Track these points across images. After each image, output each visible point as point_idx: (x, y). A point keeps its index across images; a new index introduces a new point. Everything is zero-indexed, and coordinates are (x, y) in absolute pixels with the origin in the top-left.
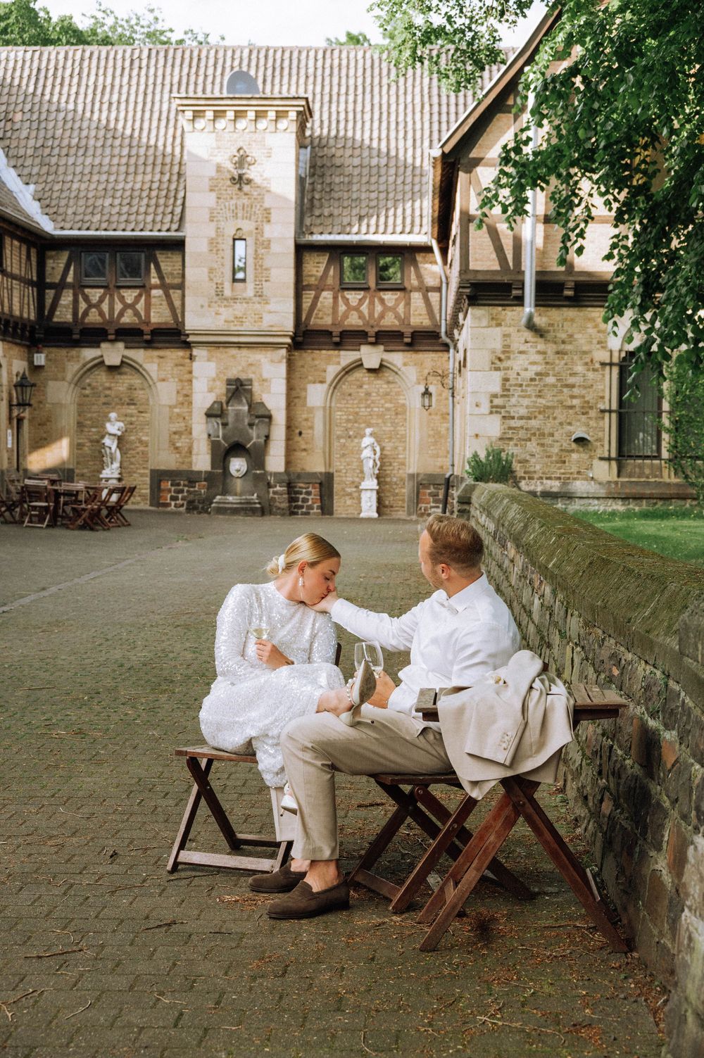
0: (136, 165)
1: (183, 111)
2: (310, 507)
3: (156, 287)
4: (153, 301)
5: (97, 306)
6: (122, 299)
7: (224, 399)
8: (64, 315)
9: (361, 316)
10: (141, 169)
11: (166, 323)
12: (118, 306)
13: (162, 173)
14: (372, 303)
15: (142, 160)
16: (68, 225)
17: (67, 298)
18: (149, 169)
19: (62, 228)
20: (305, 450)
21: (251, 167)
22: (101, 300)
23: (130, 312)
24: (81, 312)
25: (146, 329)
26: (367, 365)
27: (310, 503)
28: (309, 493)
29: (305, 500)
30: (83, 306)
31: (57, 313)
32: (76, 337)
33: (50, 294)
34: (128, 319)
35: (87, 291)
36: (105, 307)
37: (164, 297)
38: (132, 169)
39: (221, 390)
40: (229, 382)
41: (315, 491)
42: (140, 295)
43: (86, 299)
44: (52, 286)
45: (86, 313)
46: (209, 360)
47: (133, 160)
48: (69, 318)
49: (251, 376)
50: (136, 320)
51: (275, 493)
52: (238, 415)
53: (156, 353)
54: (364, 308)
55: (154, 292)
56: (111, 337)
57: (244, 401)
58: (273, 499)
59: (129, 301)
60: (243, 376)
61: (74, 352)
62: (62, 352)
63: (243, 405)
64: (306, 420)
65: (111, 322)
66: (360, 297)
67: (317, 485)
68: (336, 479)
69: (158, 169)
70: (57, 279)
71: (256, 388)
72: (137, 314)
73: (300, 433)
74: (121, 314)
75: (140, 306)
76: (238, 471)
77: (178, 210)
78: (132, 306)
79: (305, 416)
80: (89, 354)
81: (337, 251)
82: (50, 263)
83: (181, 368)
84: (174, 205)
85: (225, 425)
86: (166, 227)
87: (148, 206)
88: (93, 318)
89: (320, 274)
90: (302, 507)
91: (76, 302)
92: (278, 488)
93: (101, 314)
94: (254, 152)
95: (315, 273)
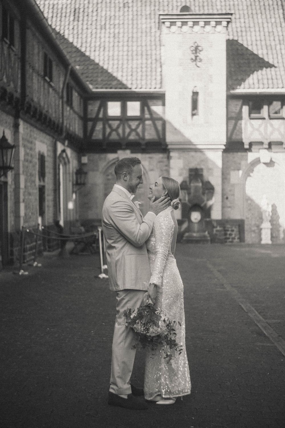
0: (132, 56)
1: (164, 22)
2: (234, 238)
3: (148, 119)
4: (147, 127)
5: (116, 130)
6: (130, 126)
7: (188, 180)
8: (98, 135)
9: (261, 134)
10: (135, 57)
11: (153, 139)
12: (127, 130)
13: (146, 59)
14: (266, 127)
15: (135, 53)
16: (100, 86)
17: (99, 127)
18: (139, 57)
19: (97, 88)
20: (230, 207)
21: (201, 53)
22: (118, 127)
23: (134, 133)
24: (107, 133)
25: (143, 142)
26: (262, 160)
27: (233, 236)
28: (233, 231)
29: (230, 235)
30: (108, 130)
31: (94, 134)
32: (104, 147)
33: (90, 124)
34: (133, 137)
35: (110, 122)
36: (120, 131)
37: (152, 125)
38: (130, 58)
39: (186, 174)
40: (191, 170)
41: (236, 230)
42: (139, 125)
43: (110, 126)
44: (91, 120)
45: (110, 134)
46: (179, 158)
47: (130, 53)
48: (100, 137)
49: (203, 167)
50: (137, 137)
51: (217, 231)
52: (196, 188)
53: (148, 156)
54: (262, 129)
55: (147, 122)
56: (124, 147)
57: (200, 180)
58: (216, 235)
59: (133, 127)
60: (198, 167)
61: (103, 156)
62: (96, 156)
63: (199, 183)
64: (230, 191)
65: (124, 138)
66: (259, 123)
67: (237, 227)
68: (246, 223)
69: (144, 57)
70: (94, 116)
71: (205, 173)
72: (138, 134)
73: (227, 198)
74: (129, 134)
75: (140, 130)
76: (196, 219)
77: (159, 78)
78: (135, 130)
79: (229, 189)
80: (111, 156)
81: (246, 99)
82: (90, 108)
83: (161, 163)
84: (156, 75)
85: (189, 194)
86: (153, 86)
87: (142, 76)
88: (114, 136)
89: (237, 111)
90: (229, 238)
91: (104, 129)
92: (218, 228)
93: (118, 134)
94: (203, 44)
95: (234, 110)
